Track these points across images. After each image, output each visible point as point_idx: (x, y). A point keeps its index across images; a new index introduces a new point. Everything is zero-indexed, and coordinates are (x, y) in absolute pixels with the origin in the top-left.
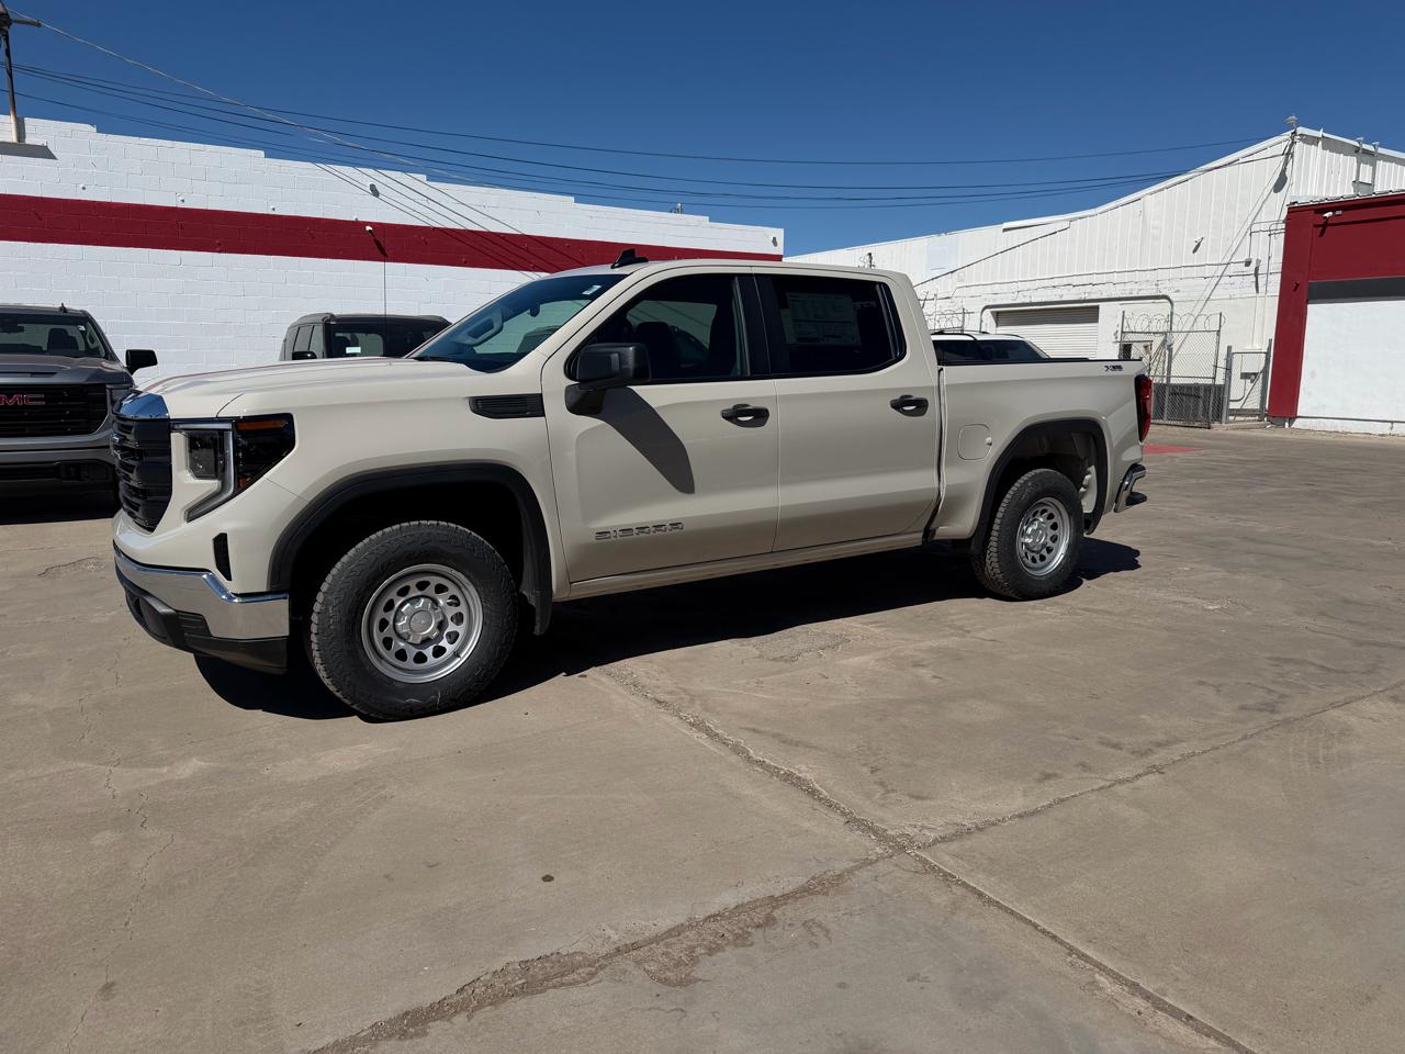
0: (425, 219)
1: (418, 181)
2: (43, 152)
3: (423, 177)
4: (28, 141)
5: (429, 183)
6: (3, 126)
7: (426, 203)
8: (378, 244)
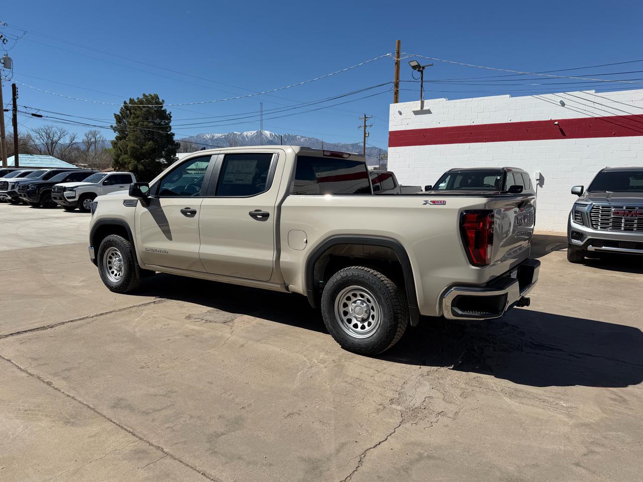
0: (589, 113)
1: (590, 94)
2: (428, 112)
3: (593, 92)
4: (424, 109)
5: (596, 94)
6: (416, 105)
7: (592, 105)
8: (561, 130)
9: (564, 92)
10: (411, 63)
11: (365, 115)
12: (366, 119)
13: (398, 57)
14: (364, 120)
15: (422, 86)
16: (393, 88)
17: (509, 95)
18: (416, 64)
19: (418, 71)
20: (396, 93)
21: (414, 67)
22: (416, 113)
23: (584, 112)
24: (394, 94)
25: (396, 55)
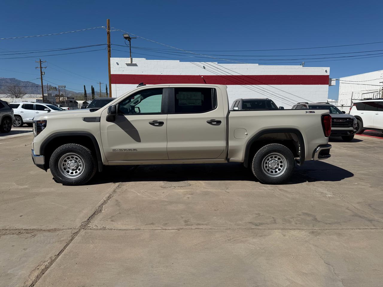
0: (216, 73)
1: (215, 64)
2: (135, 65)
3: (216, 63)
4: (133, 63)
5: (218, 64)
6: (128, 60)
7: (217, 69)
8: (204, 80)
9: (204, 62)
10: (124, 35)
11: (40, 61)
12: (42, 63)
13: (109, 29)
14: (40, 63)
15: (130, 49)
16: (107, 48)
17: (179, 61)
18: (128, 36)
19: (128, 40)
20: (109, 51)
21: (126, 38)
22: (128, 65)
23: (214, 72)
24: (107, 52)
25: (108, 28)
